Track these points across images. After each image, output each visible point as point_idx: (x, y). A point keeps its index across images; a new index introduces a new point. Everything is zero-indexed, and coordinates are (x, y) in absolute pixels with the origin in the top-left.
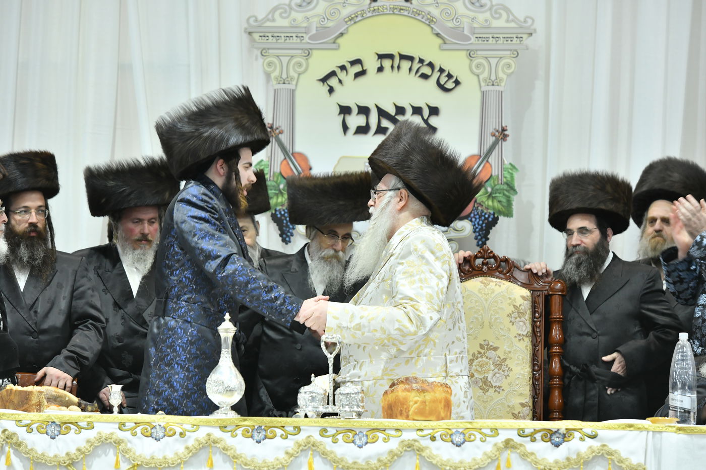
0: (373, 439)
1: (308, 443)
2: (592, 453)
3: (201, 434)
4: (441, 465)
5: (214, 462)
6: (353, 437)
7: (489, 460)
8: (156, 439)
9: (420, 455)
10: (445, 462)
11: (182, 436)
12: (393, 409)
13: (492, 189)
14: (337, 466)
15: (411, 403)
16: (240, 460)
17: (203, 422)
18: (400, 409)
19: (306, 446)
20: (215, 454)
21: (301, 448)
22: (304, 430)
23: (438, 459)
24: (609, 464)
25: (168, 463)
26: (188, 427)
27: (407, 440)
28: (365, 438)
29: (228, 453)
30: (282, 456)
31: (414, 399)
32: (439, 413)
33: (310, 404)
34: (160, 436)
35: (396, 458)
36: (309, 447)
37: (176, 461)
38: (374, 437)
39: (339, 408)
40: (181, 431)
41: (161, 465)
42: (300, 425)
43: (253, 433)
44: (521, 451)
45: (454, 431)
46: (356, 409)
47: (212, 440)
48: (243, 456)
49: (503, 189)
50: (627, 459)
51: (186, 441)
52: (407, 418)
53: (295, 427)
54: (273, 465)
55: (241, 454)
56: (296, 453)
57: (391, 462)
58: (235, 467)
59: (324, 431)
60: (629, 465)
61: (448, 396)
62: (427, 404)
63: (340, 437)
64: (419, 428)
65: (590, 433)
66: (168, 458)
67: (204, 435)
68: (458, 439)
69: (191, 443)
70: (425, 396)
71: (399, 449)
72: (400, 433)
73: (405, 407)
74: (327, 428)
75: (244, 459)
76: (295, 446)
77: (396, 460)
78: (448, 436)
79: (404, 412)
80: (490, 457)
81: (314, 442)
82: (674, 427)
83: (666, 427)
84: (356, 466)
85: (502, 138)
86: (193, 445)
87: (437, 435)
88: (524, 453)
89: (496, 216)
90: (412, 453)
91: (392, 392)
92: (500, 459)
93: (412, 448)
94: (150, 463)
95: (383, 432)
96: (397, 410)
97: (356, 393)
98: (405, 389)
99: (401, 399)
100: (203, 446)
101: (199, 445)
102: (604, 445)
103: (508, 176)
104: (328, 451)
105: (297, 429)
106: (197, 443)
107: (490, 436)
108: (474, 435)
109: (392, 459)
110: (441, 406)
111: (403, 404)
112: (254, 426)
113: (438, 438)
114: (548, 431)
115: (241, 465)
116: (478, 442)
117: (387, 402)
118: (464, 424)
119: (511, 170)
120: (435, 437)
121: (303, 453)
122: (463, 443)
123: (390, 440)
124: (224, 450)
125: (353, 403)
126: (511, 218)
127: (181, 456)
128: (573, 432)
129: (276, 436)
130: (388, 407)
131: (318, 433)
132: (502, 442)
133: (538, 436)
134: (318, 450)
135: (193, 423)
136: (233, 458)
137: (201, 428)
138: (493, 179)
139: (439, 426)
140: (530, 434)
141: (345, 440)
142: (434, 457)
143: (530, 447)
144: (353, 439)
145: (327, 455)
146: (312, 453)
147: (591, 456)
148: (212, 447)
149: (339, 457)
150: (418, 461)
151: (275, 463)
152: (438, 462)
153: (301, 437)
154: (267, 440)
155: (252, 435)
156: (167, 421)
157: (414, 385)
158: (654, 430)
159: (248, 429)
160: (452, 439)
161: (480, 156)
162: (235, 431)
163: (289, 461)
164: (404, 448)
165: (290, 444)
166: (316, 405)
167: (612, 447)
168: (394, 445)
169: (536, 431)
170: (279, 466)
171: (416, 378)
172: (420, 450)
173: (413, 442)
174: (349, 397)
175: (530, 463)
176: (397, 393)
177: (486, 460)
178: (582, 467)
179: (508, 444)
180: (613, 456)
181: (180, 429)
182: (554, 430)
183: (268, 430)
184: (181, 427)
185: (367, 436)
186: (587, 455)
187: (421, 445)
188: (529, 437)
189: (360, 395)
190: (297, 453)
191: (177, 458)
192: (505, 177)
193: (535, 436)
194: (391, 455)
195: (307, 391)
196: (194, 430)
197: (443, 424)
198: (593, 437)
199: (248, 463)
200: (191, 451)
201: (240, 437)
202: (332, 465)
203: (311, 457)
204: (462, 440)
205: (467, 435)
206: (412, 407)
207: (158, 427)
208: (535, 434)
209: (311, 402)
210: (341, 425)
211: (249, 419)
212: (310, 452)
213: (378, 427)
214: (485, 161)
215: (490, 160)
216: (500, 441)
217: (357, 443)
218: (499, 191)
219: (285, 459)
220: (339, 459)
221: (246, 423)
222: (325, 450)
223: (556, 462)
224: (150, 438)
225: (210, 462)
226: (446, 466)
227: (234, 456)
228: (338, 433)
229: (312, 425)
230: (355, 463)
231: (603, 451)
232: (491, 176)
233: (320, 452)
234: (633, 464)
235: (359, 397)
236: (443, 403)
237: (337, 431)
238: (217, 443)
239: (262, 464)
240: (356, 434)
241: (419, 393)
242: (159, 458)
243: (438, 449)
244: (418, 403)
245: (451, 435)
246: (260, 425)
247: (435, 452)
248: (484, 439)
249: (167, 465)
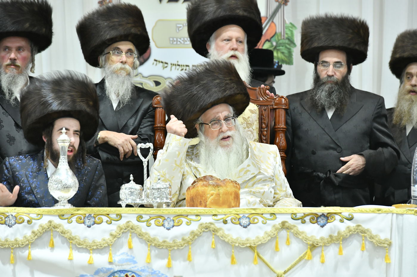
0: (178, 223)
1: (128, 227)
2: (349, 232)
3: (44, 221)
4: (231, 243)
5: (54, 243)
6: (163, 222)
7: (270, 238)
8: (9, 226)
9: (215, 235)
10: (235, 240)
11: (29, 223)
12: (194, 200)
13: (277, 43)
14: (151, 245)
15: (208, 196)
16: (75, 241)
17: (46, 212)
18: (199, 200)
19: (126, 229)
20: (55, 237)
21: (122, 231)
22: (124, 217)
23: (229, 238)
24: (363, 240)
25: (19, 244)
26: (34, 216)
27: (205, 223)
28: (172, 222)
29: (66, 236)
30: (107, 237)
31: (210, 192)
32: (230, 203)
33: (130, 197)
34: (12, 223)
35: (196, 237)
36: (129, 229)
37: (25, 242)
38: (179, 221)
39: (152, 200)
40: (29, 219)
41: (13, 246)
42: (120, 213)
43: (84, 220)
44: (294, 231)
45: (241, 216)
46: (165, 200)
47: (53, 226)
48: (77, 237)
49: (285, 43)
50: (376, 236)
51: (32, 227)
52: (206, 206)
53: (117, 215)
54: (101, 245)
55: (75, 236)
56: (118, 235)
57: (192, 241)
58: (71, 246)
59: (140, 218)
60: (378, 240)
61: (237, 190)
62: (221, 196)
63: (152, 222)
64: (214, 214)
65: (347, 216)
66: (18, 240)
67: (47, 222)
68: (244, 221)
69: (36, 228)
70: (219, 190)
71: (198, 230)
72: (199, 218)
73: (204, 198)
74: (142, 215)
75: (78, 240)
76: (118, 229)
77: (196, 239)
78: (237, 220)
79: (203, 202)
80: (269, 236)
81: (132, 226)
82: (413, 210)
83: (406, 210)
84: (165, 244)
85: (284, 4)
86: (38, 230)
87: (229, 220)
88: (297, 232)
89: (280, 64)
90: (209, 233)
91: (193, 187)
92: (278, 237)
93: (209, 229)
94: (5, 245)
95: (186, 217)
96: (198, 201)
97: (165, 188)
98: (204, 185)
99: (201, 193)
100: (45, 231)
101: (43, 229)
102: (359, 226)
103: (289, 33)
104: (143, 233)
105: (119, 216)
106: (41, 228)
107: (269, 220)
108: (257, 219)
109: (193, 238)
110: (231, 197)
111: (202, 196)
112: (85, 214)
113: (229, 221)
114: (315, 215)
115: (75, 245)
116: (260, 224)
117: (189, 196)
118: (249, 210)
119: (291, 28)
120: (226, 221)
121: (124, 234)
122: (249, 225)
123: (192, 224)
124: (62, 233)
125: (163, 195)
126: (292, 66)
127: (28, 238)
128: (335, 215)
129: (102, 222)
130: (190, 200)
131: (135, 219)
132: (279, 224)
133: (307, 219)
134: (136, 232)
135: (37, 213)
136: (70, 240)
137: (44, 217)
138: (277, 35)
139: (230, 212)
140: (301, 217)
141: (156, 224)
142: (226, 236)
143: (301, 227)
144: (163, 223)
145: (142, 236)
146: (131, 234)
147: (349, 234)
148: (53, 231)
149: (152, 237)
150: (213, 240)
151: (102, 243)
152: (229, 240)
153: (122, 222)
154: (95, 224)
155: (84, 221)
156: (18, 212)
157: (210, 182)
158: (397, 213)
159: (81, 217)
160: (240, 222)
161: (267, 18)
162: (71, 218)
163: (113, 241)
164: (203, 229)
165: (114, 228)
166: (134, 198)
167: (365, 226)
168: (194, 227)
169: (306, 215)
170: (105, 245)
171: (212, 176)
172: (215, 231)
173: (210, 225)
174: (159, 191)
175: (302, 240)
176: (197, 188)
177: (266, 238)
178: (341, 242)
179: (284, 226)
180: (366, 233)
181: (28, 217)
182: (320, 214)
183: (96, 217)
184: (28, 216)
185: (173, 220)
186: (345, 233)
187: (216, 227)
188: (300, 220)
189: (169, 190)
190: (120, 234)
191: (25, 240)
192: (287, 34)
193: (305, 219)
194: (193, 235)
195: (127, 187)
196: (38, 218)
197: (232, 210)
198: (350, 219)
199: (81, 243)
200: (36, 234)
201: (74, 223)
202: (146, 244)
203: (130, 237)
204: (248, 223)
205: (251, 219)
206: (209, 199)
207: (11, 216)
208: (305, 217)
209: (130, 196)
210: (153, 213)
211: (82, 209)
212: (129, 234)
213: (182, 214)
214: (270, 22)
215: (275, 21)
216: (277, 224)
217: (166, 226)
218: (282, 45)
219: (110, 239)
220: (152, 239)
221: (79, 212)
222: (141, 232)
223: (322, 239)
224: (4, 225)
225: (51, 242)
226: (236, 243)
227: (70, 238)
228: (151, 218)
229: (130, 212)
230: (164, 242)
231: (358, 230)
232: (276, 33)
233: (137, 234)
234: (381, 240)
235: (168, 191)
236: (233, 196)
237: (150, 217)
238: (57, 228)
239: (92, 243)
240: (165, 219)
241: (214, 187)
242: (11, 240)
243: (229, 230)
244: (214, 196)
245: (239, 219)
246: (90, 213)
247: (227, 232)
248: (265, 222)
249: (18, 246)
